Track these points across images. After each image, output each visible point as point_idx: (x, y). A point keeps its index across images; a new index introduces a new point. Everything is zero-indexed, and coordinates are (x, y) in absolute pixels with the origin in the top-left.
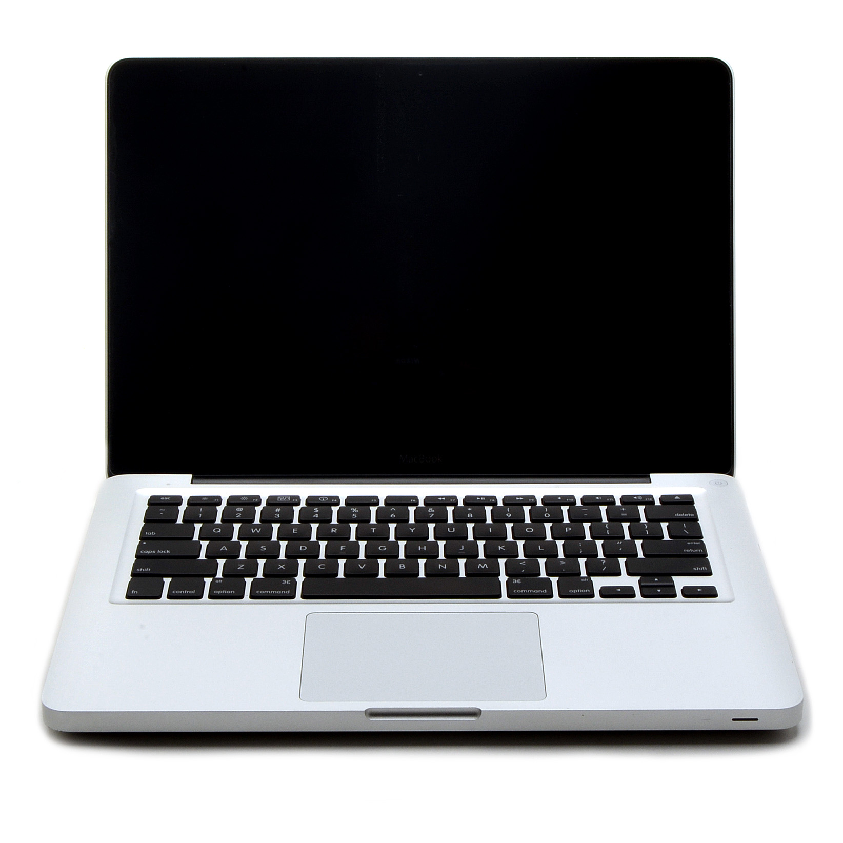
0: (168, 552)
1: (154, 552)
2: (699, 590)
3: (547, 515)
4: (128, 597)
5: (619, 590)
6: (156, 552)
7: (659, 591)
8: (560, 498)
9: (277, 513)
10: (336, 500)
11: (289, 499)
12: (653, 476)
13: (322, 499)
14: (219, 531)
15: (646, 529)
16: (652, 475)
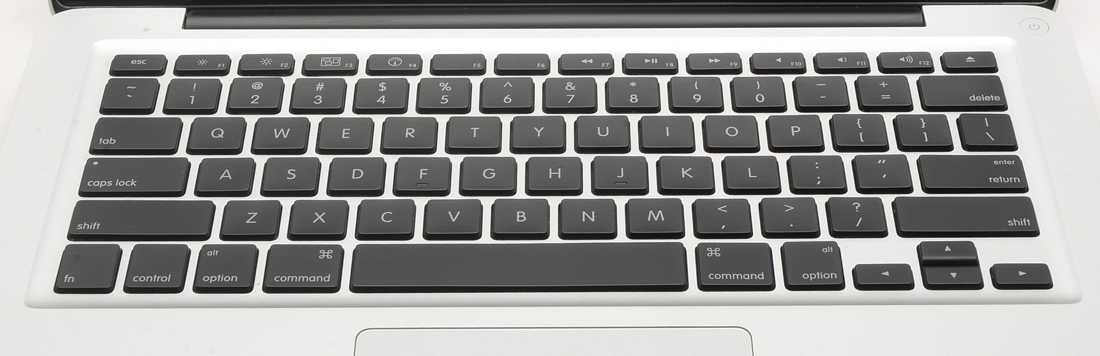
0: (133, 183)
1: (110, 183)
2: (1021, 273)
3: (760, 98)
4: (58, 290)
5: (887, 274)
6: (114, 183)
7: (954, 275)
8: (779, 60)
9: (319, 93)
10: (415, 65)
11: (339, 61)
12: (928, 10)
13: (392, 62)
14: (221, 136)
15: (924, 130)
16: (926, 8)
